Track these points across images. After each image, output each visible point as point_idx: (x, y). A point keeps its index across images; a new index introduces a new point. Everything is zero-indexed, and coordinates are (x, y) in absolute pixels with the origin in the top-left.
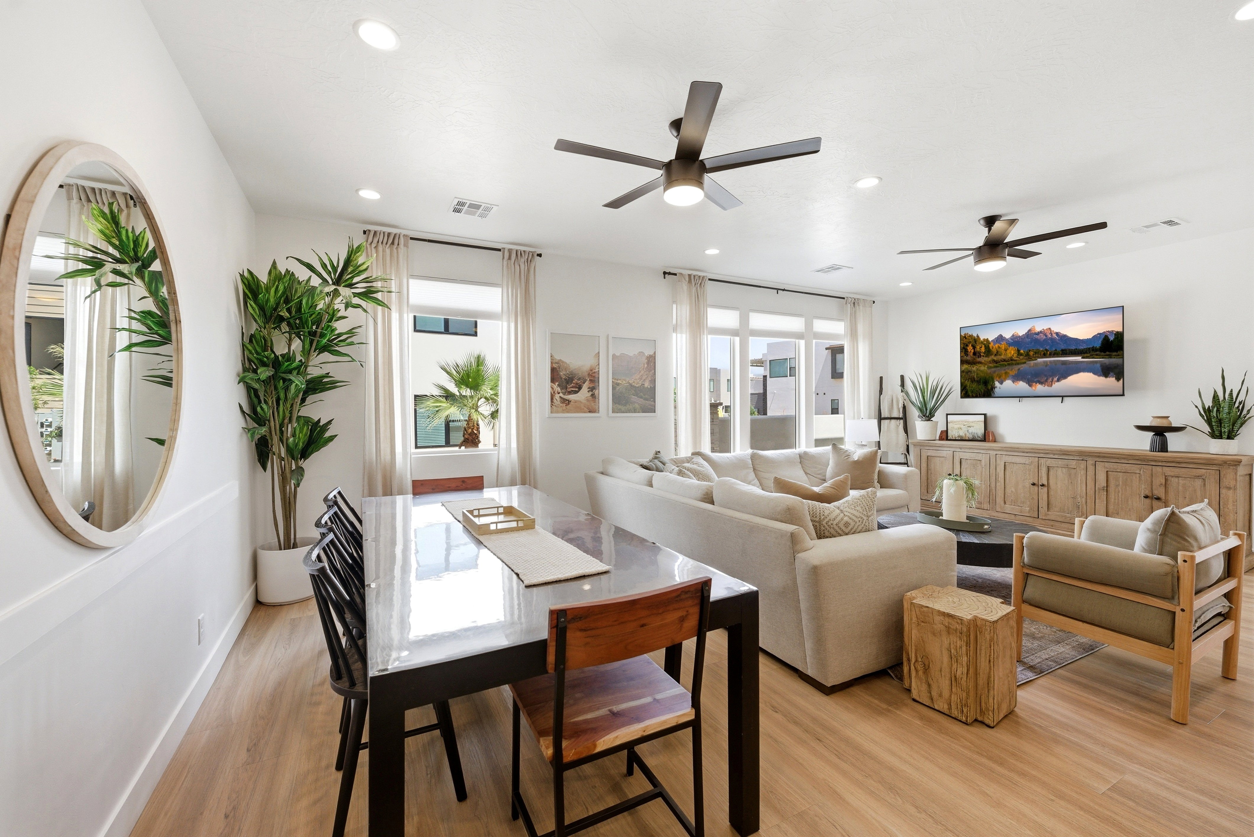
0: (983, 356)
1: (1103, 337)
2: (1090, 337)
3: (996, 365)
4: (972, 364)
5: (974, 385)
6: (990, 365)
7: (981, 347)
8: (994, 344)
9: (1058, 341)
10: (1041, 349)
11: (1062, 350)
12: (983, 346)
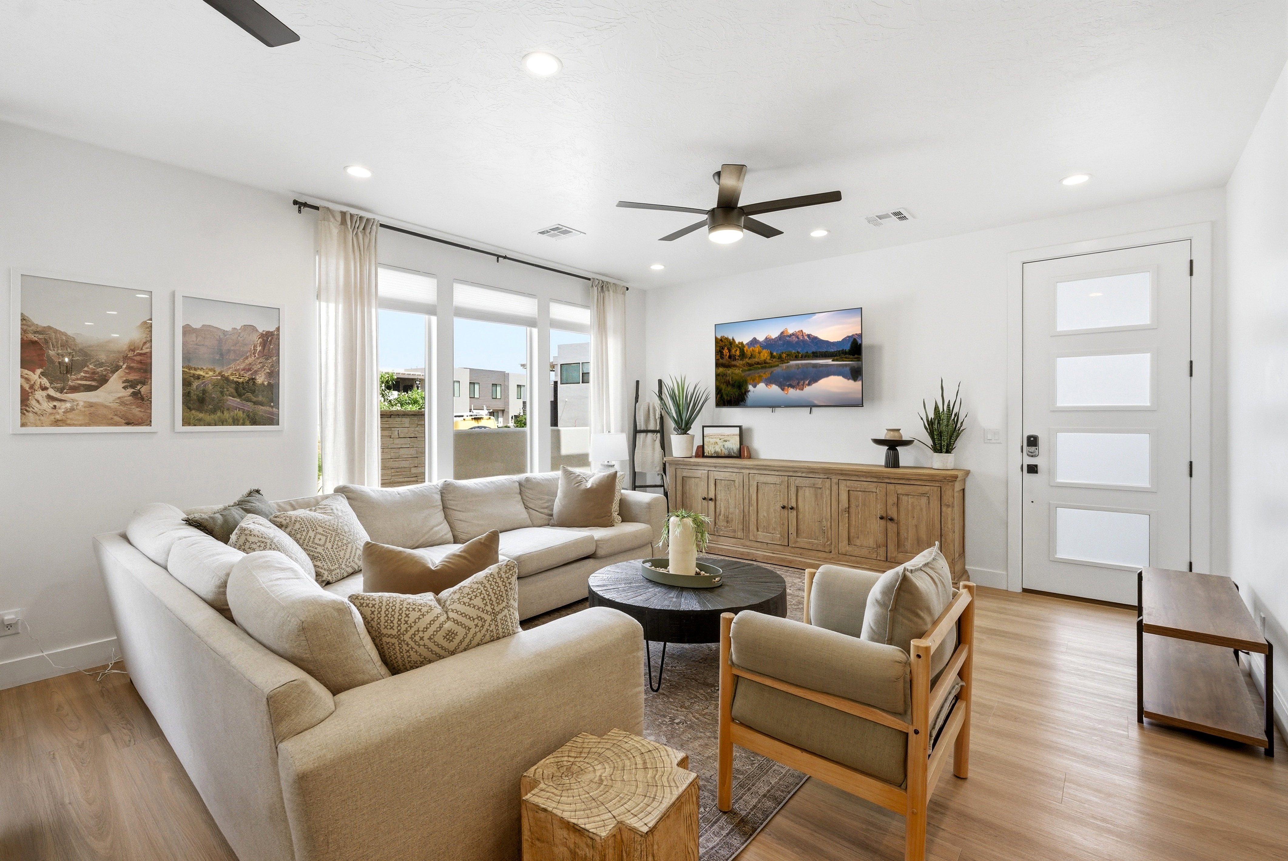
0: (738, 360)
1: (852, 340)
2: (840, 340)
3: (749, 368)
4: (727, 368)
5: (729, 388)
6: (744, 368)
7: (736, 351)
8: (749, 348)
9: (809, 343)
10: (794, 351)
11: (813, 353)
12: (738, 349)
